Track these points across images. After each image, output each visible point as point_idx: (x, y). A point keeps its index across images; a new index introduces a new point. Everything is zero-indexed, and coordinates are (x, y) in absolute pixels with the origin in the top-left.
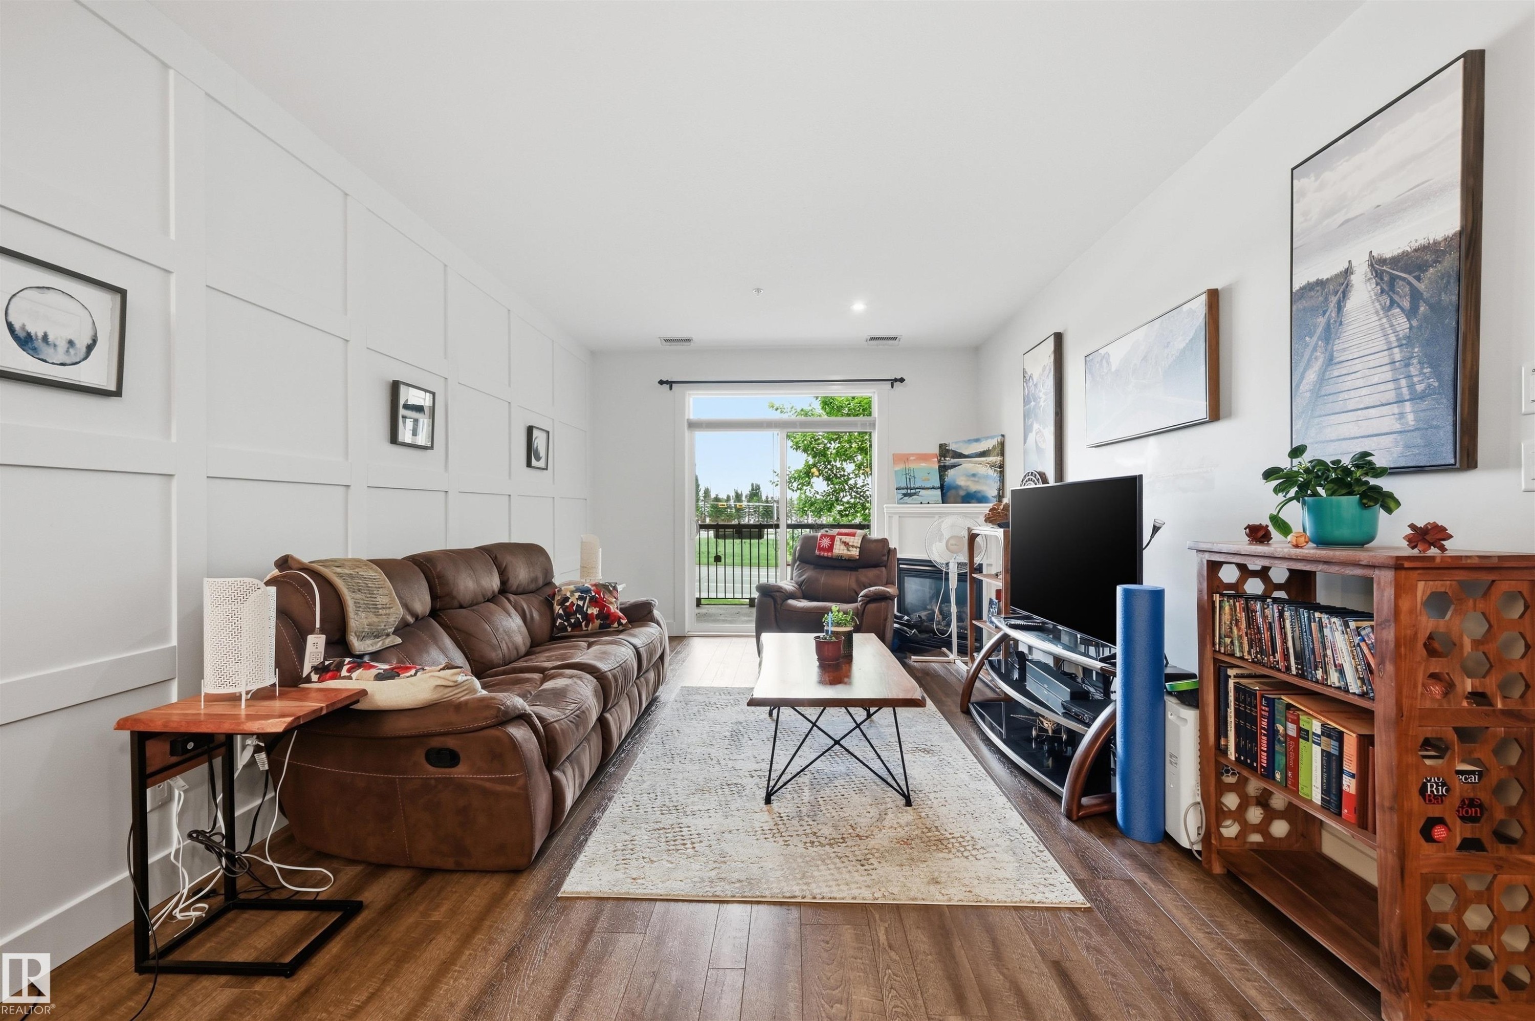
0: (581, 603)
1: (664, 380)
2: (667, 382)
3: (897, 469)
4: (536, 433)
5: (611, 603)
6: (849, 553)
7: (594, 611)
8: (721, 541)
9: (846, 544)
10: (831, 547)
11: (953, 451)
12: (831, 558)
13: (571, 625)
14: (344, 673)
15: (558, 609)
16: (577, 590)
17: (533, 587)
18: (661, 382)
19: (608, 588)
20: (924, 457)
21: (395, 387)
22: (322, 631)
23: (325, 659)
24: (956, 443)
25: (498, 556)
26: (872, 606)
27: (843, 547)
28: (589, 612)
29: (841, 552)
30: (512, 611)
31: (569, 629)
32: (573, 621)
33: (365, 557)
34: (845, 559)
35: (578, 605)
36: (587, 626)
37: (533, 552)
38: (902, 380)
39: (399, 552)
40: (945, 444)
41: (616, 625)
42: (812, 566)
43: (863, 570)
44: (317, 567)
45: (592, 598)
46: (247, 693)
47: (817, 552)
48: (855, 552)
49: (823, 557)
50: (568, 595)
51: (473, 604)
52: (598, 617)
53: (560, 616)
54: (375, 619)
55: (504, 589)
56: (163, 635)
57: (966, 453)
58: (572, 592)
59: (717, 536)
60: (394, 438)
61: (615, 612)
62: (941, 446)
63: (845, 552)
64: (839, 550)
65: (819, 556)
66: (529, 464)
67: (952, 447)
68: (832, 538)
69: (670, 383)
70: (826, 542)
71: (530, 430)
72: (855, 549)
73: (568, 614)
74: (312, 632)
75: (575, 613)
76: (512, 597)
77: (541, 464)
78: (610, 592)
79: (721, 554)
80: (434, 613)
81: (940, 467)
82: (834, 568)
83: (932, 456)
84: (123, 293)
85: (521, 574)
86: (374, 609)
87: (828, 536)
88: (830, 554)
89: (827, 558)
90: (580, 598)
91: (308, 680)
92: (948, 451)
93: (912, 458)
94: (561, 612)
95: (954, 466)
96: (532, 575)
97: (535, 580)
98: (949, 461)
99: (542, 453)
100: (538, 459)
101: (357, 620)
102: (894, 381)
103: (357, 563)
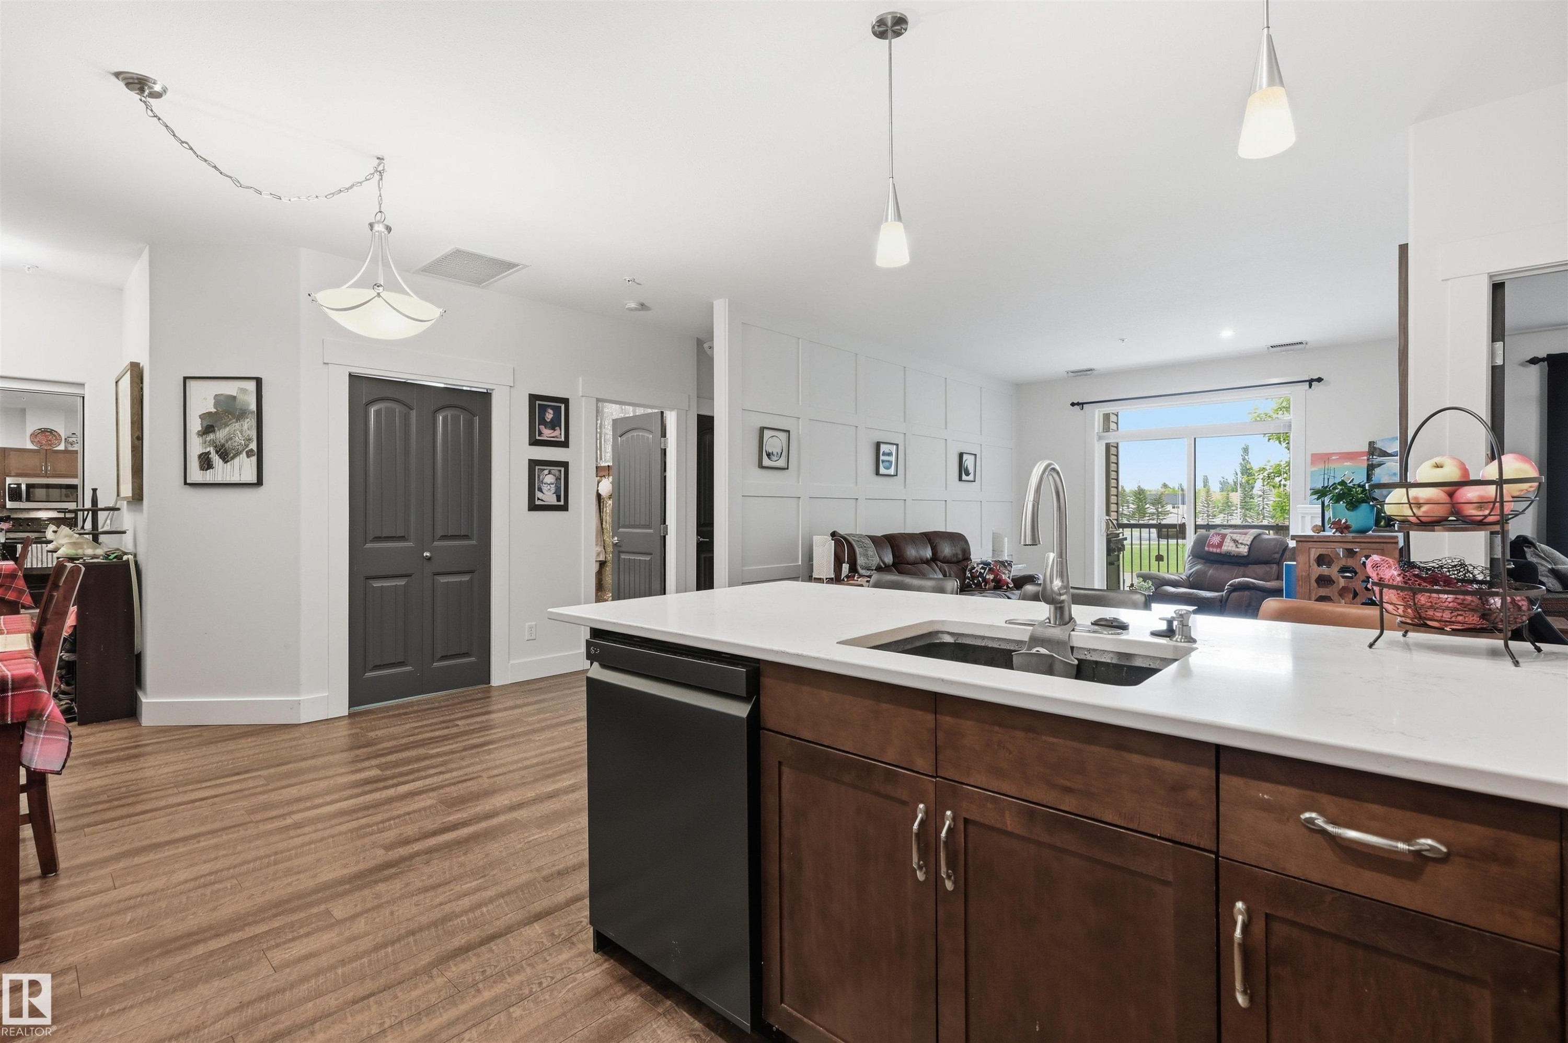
0: (982, 571)
1: (1075, 402)
2: (1078, 404)
3: (1313, 469)
4: (965, 457)
5: (1004, 573)
6: (1237, 550)
7: (991, 577)
8: (1163, 542)
9: (1235, 541)
10: (1220, 545)
11: (1379, 449)
12: (1220, 554)
13: (974, 584)
14: (855, 578)
15: (968, 574)
16: (982, 563)
17: (955, 559)
18: (1073, 404)
19: (1006, 565)
20: (1351, 456)
21: (878, 445)
22: (848, 563)
23: (849, 573)
24: (1382, 440)
25: (932, 538)
26: (1235, 594)
27: (1232, 544)
28: (987, 577)
29: (1230, 548)
30: (938, 570)
31: (974, 587)
32: (976, 581)
33: (864, 534)
34: (1234, 555)
35: (980, 572)
36: (985, 585)
37: (957, 539)
38: (1319, 380)
39: (879, 533)
40: (1374, 442)
41: (1005, 587)
42: (1203, 561)
43: (1253, 566)
44: (846, 536)
45: (990, 569)
46: (826, 579)
47: (1206, 549)
48: (1244, 550)
49: (1212, 553)
50: (975, 566)
51: (914, 563)
52: (992, 581)
53: (968, 578)
54: (867, 561)
55: (935, 558)
56: (797, 560)
57: (1390, 451)
58: (978, 564)
59: (1160, 536)
60: (877, 473)
61: (1005, 579)
62: (1370, 443)
63: (1234, 549)
64: (1228, 547)
65: (1209, 552)
66: (960, 479)
67: (1378, 445)
68: (1224, 537)
69: (1081, 405)
70: (1216, 540)
71: (961, 455)
72: (1243, 546)
73: (973, 577)
74: (844, 563)
75: (978, 577)
76: (939, 563)
77: (971, 477)
78: (1005, 567)
79: (1163, 553)
80: (894, 564)
81: (1369, 466)
82: (1222, 563)
83: (1359, 454)
84: (788, 432)
85: (947, 550)
86: (866, 556)
87: (1219, 534)
88: (1218, 551)
89: (1217, 554)
90: (982, 568)
91: (843, 580)
92: (1375, 448)
93: (1334, 458)
94: (969, 575)
95: (1380, 465)
96: (954, 551)
97: (956, 555)
98: (1377, 459)
99: (971, 470)
100: (967, 474)
101: (861, 561)
102: (1311, 382)
103: (860, 536)
